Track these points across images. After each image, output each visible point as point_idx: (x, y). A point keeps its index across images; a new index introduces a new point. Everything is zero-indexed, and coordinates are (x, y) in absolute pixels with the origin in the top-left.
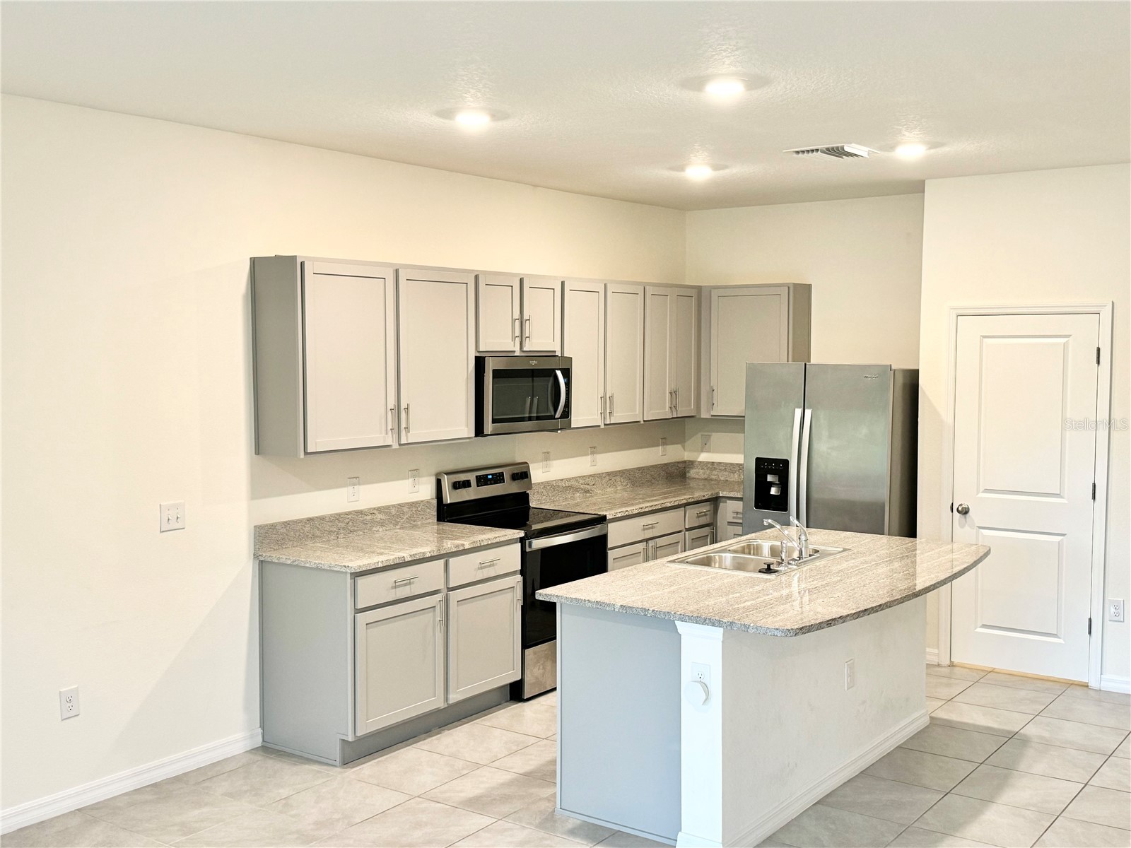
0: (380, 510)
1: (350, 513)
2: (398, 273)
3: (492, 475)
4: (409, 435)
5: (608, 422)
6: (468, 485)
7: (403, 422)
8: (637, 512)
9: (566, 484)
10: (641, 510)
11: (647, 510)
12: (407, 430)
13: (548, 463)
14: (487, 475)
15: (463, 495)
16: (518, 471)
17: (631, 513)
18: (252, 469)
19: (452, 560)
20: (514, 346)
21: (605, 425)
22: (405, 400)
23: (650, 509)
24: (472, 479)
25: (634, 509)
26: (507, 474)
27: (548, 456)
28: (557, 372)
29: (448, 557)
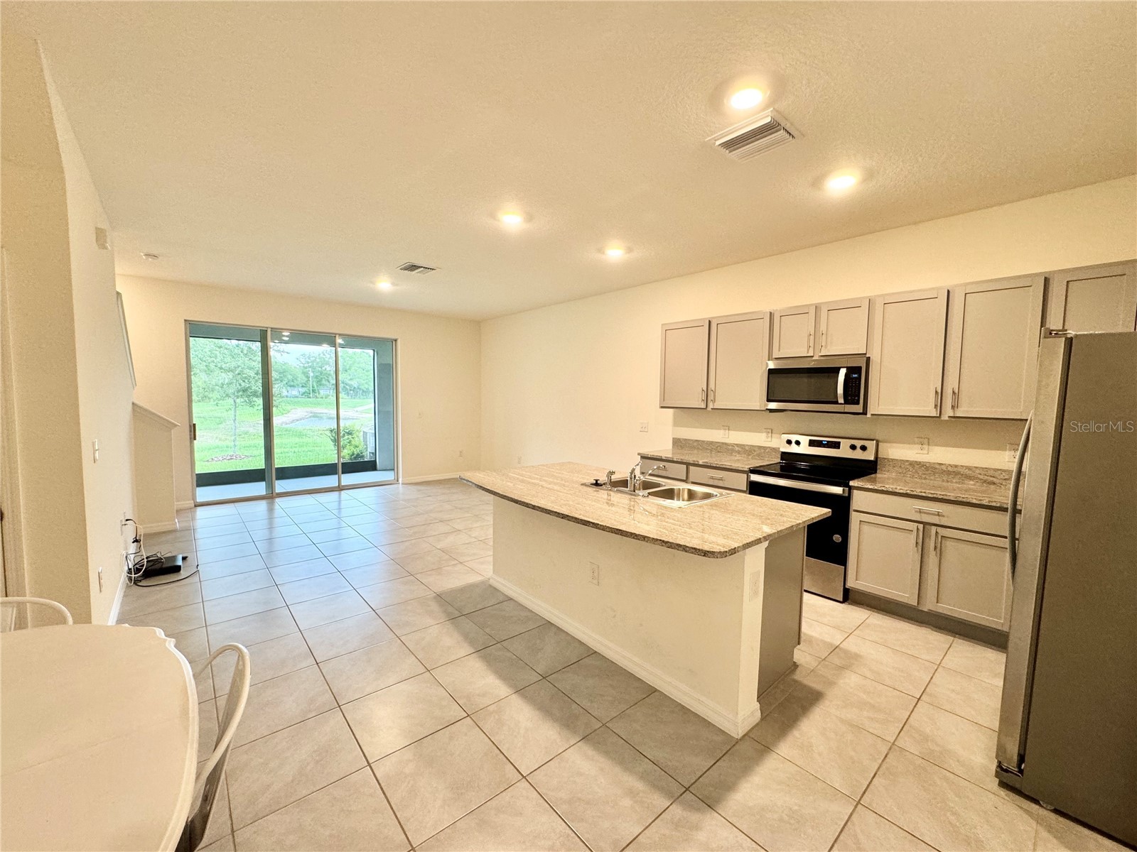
0: (738, 445)
1: (719, 443)
2: (710, 321)
3: (828, 442)
4: (715, 404)
5: (952, 415)
6: (798, 443)
7: (711, 397)
8: (901, 491)
9: (950, 469)
10: (912, 493)
11: (924, 494)
12: (714, 401)
13: (926, 447)
14: (822, 441)
15: (794, 449)
16: (858, 444)
17: (891, 490)
18: (674, 413)
19: (691, 468)
20: (808, 353)
21: (949, 417)
22: (712, 386)
23: (930, 496)
24: (805, 440)
25: (899, 488)
26: (845, 444)
27: (926, 441)
28: (841, 369)
29: (688, 464)
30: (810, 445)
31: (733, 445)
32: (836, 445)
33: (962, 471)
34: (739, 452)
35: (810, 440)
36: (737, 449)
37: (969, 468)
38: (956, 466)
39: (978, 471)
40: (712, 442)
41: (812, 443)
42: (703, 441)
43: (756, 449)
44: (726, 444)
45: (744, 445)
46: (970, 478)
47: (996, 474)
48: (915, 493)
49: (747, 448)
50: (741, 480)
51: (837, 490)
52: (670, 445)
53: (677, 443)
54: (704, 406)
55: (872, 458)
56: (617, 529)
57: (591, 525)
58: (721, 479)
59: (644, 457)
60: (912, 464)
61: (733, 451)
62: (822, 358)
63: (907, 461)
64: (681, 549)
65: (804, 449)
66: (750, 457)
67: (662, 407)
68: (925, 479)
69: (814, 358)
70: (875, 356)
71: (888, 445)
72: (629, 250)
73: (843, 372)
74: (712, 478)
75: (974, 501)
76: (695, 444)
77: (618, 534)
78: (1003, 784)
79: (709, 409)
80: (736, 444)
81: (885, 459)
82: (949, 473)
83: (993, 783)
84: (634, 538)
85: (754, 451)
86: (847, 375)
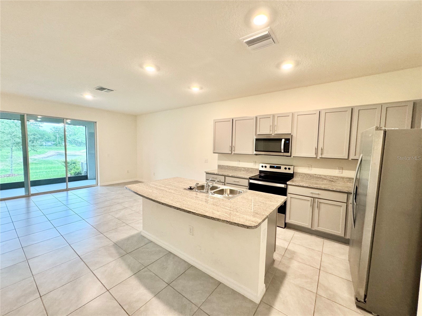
0: (243, 168)
1: (236, 167)
2: (233, 119)
3: (276, 166)
4: (235, 152)
5: (321, 157)
6: (266, 167)
7: (233, 149)
8: (305, 186)
9: (318, 176)
10: (309, 186)
11: (313, 187)
12: (234, 151)
13: (310, 168)
14: (274, 166)
15: (264, 169)
16: (287, 167)
17: (302, 185)
18: (218, 155)
19: (226, 177)
20: (270, 133)
21: (320, 158)
22: (234, 145)
23: (315, 187)
24: (268, 166)
25: (304, 185)
26: (283, 167)
27: (310, 166)
28: (283, 139)
29: (225, 176)
30: (270, 168)
31: (241, 168)
32: (279, 168)
33: (323, 177)
34: (243, 170)
35: (270, 166)
36: (243, 169)
37: (325, 176)
38: (320, 175)
39: (328, 177)
40: (233, 166)
41: (271, 167)
42: (230, 166)
43: (250, 169)
44: (238, 167)
45: (245, 168)
46: (325, 179)
47: (334, 178)
48: (310, 186)
49: (246, 169)
50: (246, 183)
51: (282, 186)
52: (216, 168)
53: (220, 167)
54: (230, 153)
55: (292, 173)
56: (205, 215)
57: (192, 213)
58: (238, 182)
59: (207, 173)
60: (306, 174)
61: (241, 170)
62: (275, 135)
63: (304, 173)
64: (236, 225)
65: (268, 169)
66: (248, 172)
67: (214, 153)
68: (310, 180)
69: (272, 135)
70: (294, 135)
71: (298, 167)
72: (201, 88)
73: (283, 140)
74: (235, 181)
75: (331, 189)
76: (227, 167)
77: (205, 217)
78: (358, 307)
79: (232, 154)
80: (242, 167)
81: (296, 173)
82: (318, 178)
83: (354, 307)
84: (213, 219)
85: (249, 170)
86: (285, 142)
